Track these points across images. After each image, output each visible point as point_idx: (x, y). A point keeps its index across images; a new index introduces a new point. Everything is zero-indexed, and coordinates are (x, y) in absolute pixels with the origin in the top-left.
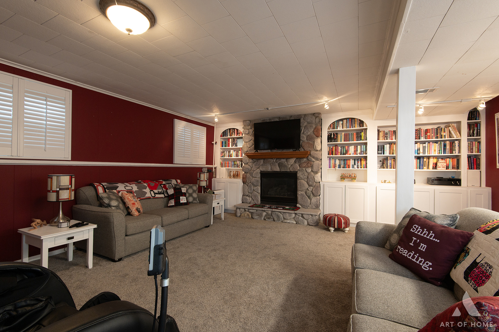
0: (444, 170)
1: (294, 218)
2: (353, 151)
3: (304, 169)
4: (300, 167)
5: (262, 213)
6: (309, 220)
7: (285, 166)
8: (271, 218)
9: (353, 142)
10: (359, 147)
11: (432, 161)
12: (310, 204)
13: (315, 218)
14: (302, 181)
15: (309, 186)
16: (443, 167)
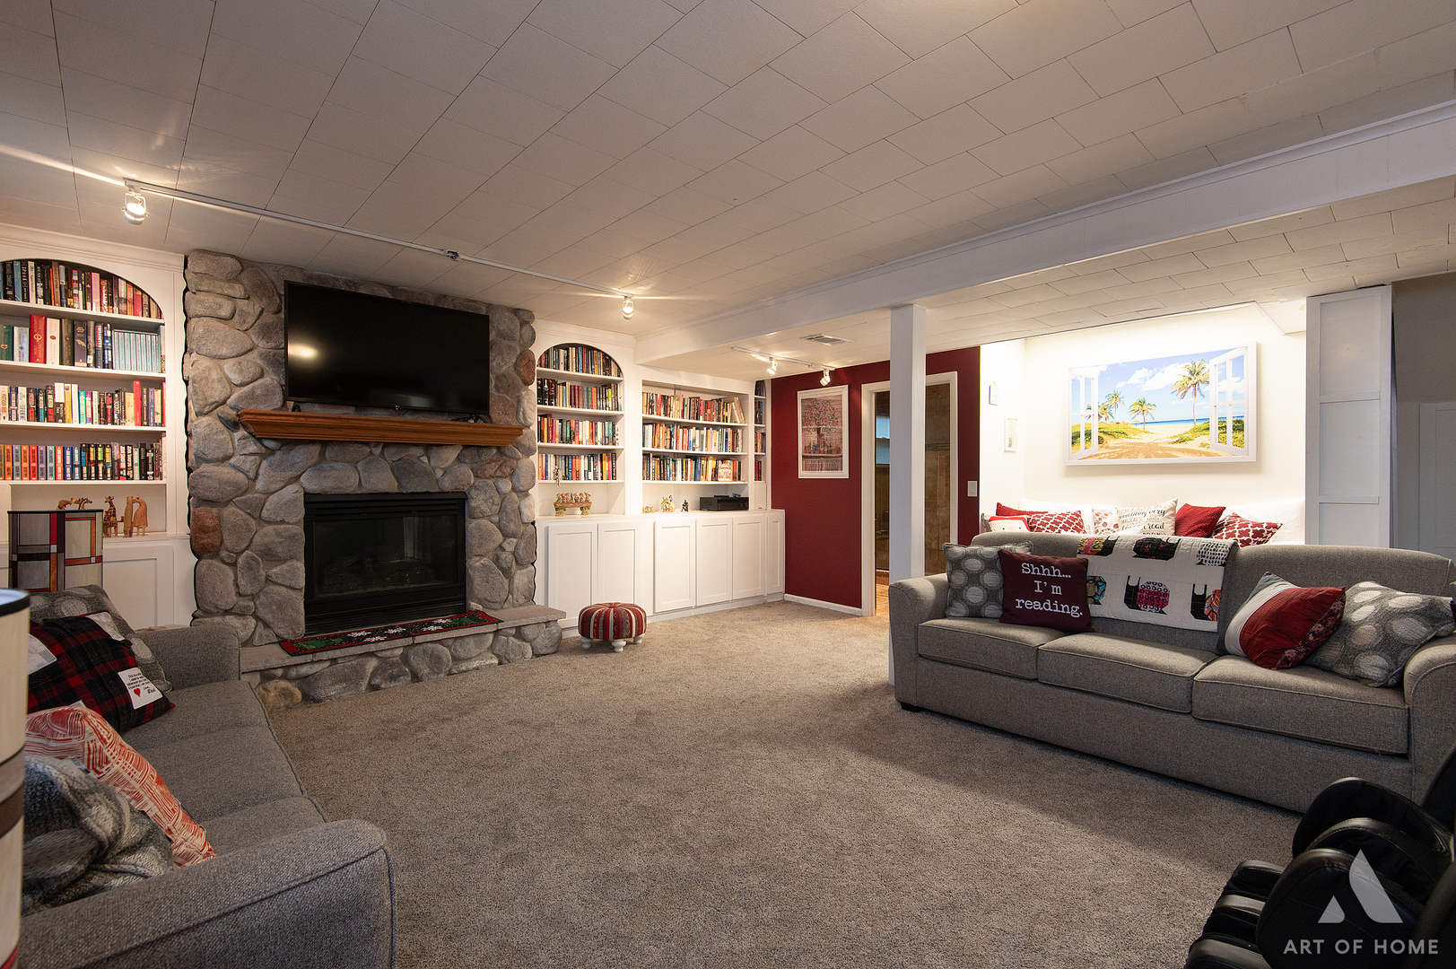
0: (729, 481)
1: (491, 648)
2: (588, 434)
3: (490, 482)
4: (476, 476)
5: (362, 666)
6: (538, 640)
7: (429, 474)
8: (405, 674)
9: (586, 410)
10: (599, 424)
11: (712, 464)
12: (511, 592)
13: (555, 631)
14: (484, 522)
15: (506, 536)
16: (727, 477)
